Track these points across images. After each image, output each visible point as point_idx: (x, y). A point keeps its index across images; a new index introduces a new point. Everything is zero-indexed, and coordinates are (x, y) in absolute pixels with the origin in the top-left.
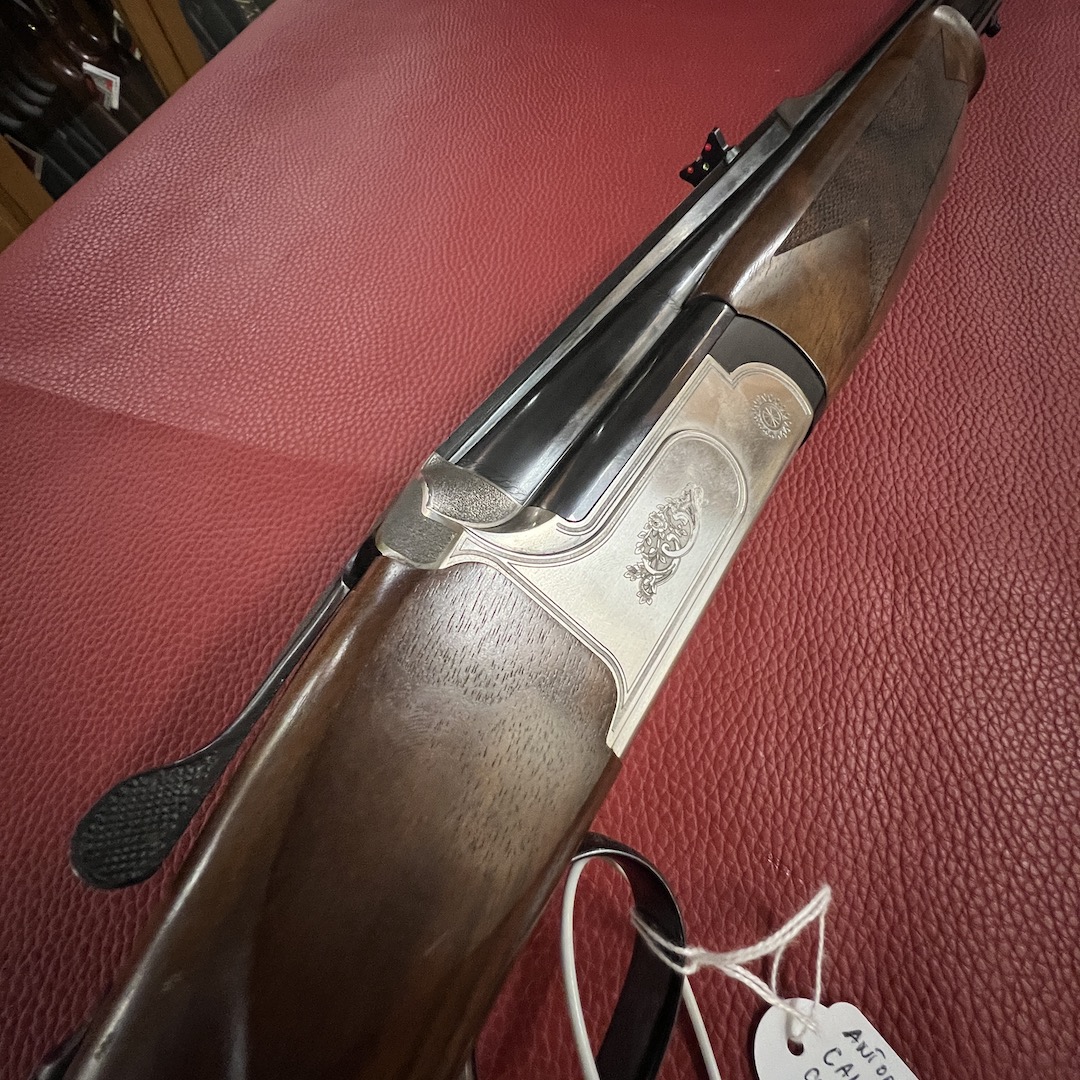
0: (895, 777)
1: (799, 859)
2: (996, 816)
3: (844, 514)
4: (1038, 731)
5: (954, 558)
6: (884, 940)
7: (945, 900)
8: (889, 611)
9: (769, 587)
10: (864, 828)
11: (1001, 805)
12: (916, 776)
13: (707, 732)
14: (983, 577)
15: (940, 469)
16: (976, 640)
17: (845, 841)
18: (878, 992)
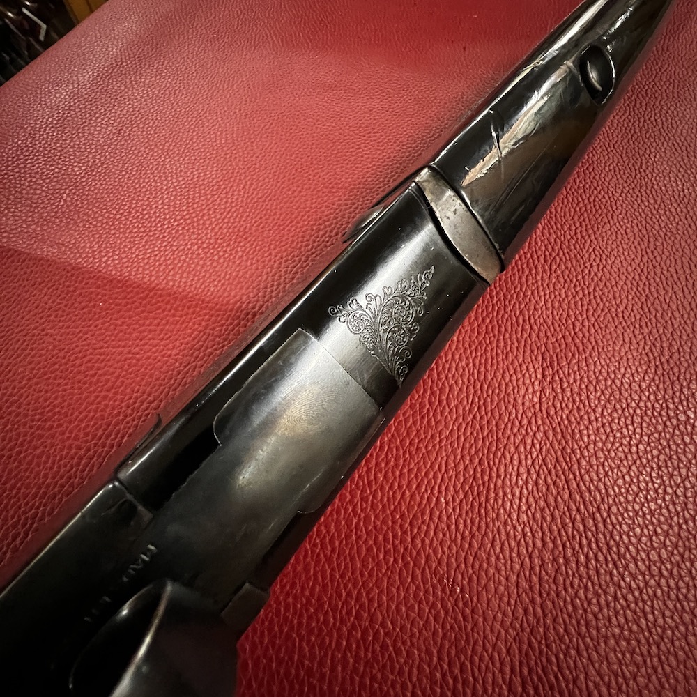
0: (538, 516)
1: (467, 579)
2: (608, 544)
3: (509, 323)
4: (639, 481)
5: (584, 357)
6: (526, 639)
7: (570, 608)
8: (538, 394)
9: (454, 376)
10: (514, 555)
11: (612, 537)
12: (552, 515)
13: (404, 483)
14: (603, 370)
15: (577, 293)
16: (598, 415)
17: (500, 565)
18: (519, 679)
